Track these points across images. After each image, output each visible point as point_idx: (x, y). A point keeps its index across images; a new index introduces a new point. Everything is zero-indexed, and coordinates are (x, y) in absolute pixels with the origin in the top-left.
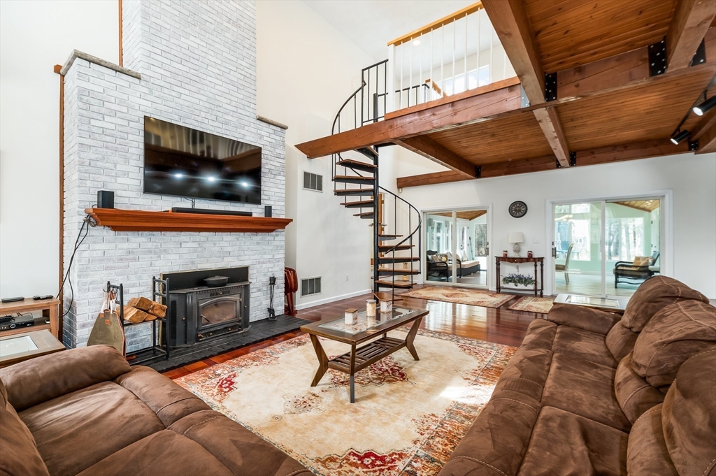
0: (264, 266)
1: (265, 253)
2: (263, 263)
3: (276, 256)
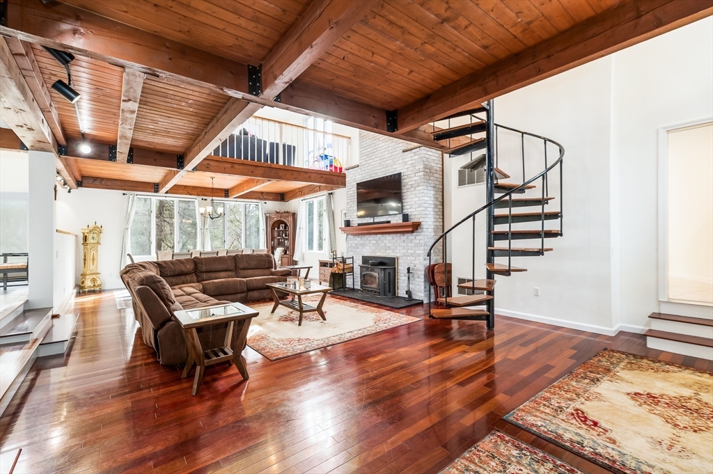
0: (409, 258)
1: (409, 249)
2: (408, 256)
3: (417, 252)
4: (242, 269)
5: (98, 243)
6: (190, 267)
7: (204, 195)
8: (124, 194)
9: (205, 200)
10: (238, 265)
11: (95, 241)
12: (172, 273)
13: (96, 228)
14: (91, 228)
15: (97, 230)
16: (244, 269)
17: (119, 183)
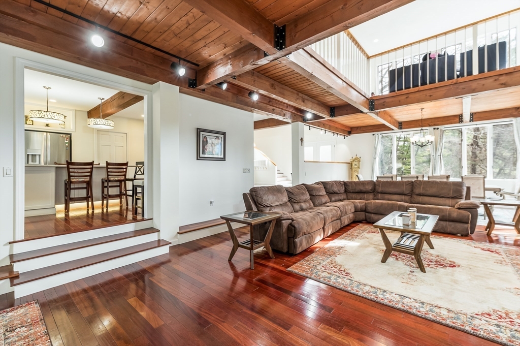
4: (417, 195)
5: (359, 168)
6: (369, 188)
7: (435, 125)
8: (373, 135)
9: (438, 129)
10: (414, 190)
11: (356, 167)
12: (353, 191)
13: (356, 159)
14: (353, 158)
15: (358, 160)
16: (420, 195)
17: (370, 128)
